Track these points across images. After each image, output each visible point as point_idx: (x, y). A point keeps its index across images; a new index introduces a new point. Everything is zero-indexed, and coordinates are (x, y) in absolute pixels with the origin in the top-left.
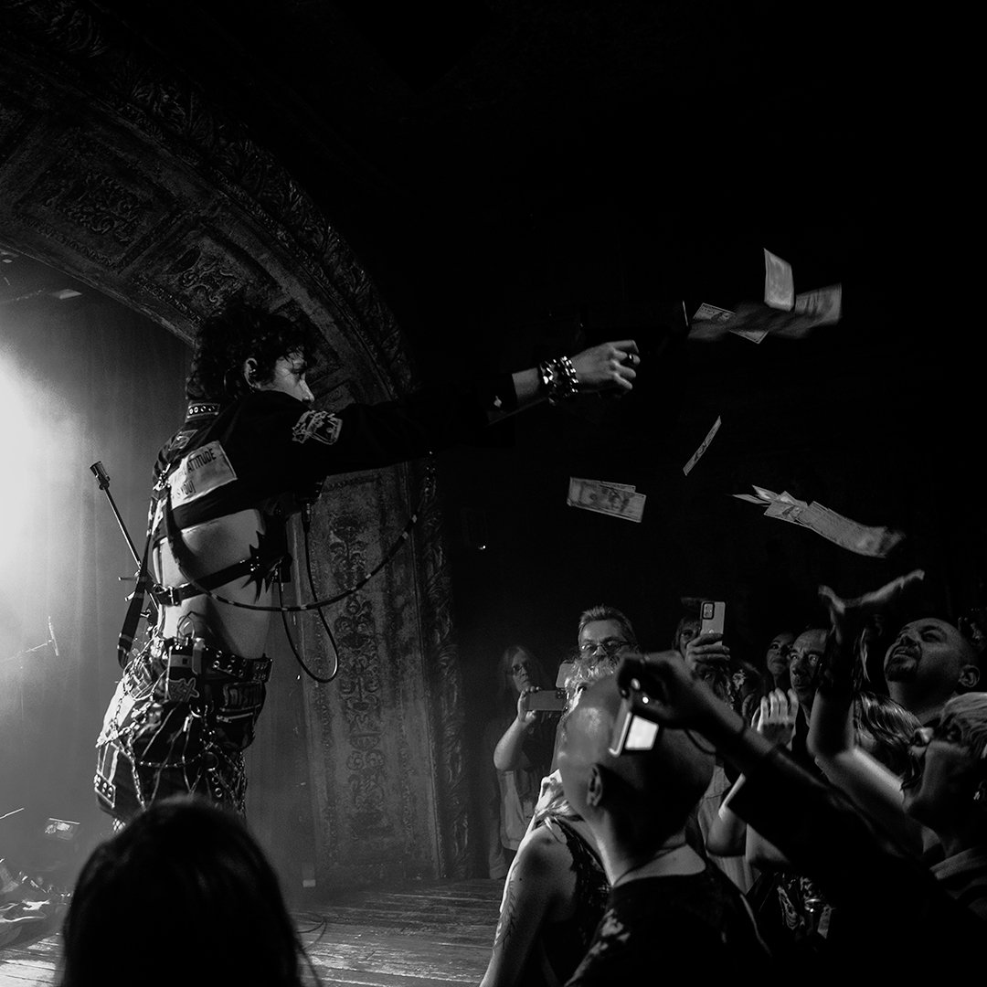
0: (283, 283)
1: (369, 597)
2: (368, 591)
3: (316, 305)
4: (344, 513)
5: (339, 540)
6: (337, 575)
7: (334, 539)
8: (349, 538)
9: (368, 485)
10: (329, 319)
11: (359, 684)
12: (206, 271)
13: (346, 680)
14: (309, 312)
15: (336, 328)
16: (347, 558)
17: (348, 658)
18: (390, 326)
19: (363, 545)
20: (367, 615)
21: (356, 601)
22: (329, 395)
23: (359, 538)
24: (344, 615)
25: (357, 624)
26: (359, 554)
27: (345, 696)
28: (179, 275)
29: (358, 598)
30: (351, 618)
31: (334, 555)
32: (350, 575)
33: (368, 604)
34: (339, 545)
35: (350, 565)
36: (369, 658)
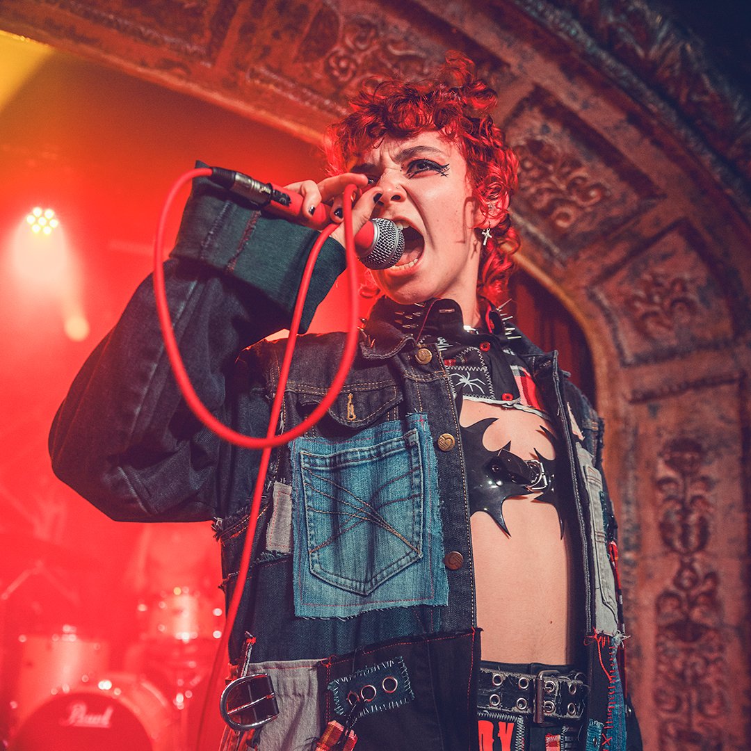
0: (511, 58)
1: (715, 565)
2: (715, 556)
3: (584, 92)
4: (683, 432)
5: (671, 473)
6: (664, 527)
7: (664, 471)
8: (687, 471)
9: (725, 388)
10: (617, 116)
11: (689, 700)
12: (366, 51)
13: (670, 689)
14: (576, 106)
15: (633, 132)
16: (682, 502)
17: (674, 657)
18: (738, 118)
19: (708, 483)
20: (710, 595)
21: (693, 570)
22: (653, 250)
23: (705, 471)
24: (672, 588)
25: (693, 604)
26: (700, 497)
27: (664, 715)
28: (321, 62)
29: (697, 566)
30: (683, 594)
31: (660, 496)
32: (685, 527)
33: (712, 576)
34: (668, 480)
35: (685, 512)
36: (707, 662)
